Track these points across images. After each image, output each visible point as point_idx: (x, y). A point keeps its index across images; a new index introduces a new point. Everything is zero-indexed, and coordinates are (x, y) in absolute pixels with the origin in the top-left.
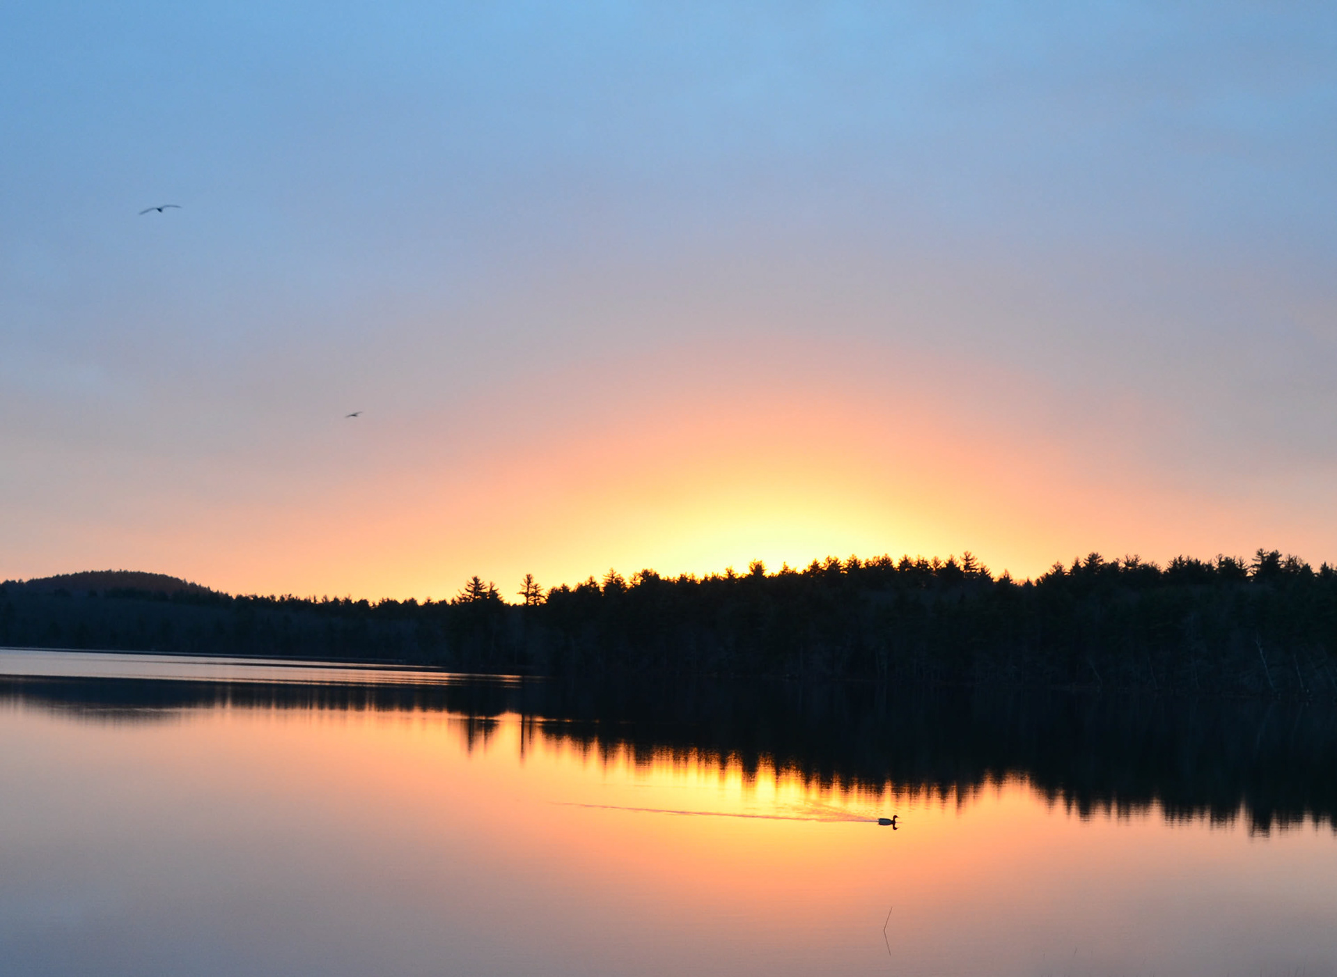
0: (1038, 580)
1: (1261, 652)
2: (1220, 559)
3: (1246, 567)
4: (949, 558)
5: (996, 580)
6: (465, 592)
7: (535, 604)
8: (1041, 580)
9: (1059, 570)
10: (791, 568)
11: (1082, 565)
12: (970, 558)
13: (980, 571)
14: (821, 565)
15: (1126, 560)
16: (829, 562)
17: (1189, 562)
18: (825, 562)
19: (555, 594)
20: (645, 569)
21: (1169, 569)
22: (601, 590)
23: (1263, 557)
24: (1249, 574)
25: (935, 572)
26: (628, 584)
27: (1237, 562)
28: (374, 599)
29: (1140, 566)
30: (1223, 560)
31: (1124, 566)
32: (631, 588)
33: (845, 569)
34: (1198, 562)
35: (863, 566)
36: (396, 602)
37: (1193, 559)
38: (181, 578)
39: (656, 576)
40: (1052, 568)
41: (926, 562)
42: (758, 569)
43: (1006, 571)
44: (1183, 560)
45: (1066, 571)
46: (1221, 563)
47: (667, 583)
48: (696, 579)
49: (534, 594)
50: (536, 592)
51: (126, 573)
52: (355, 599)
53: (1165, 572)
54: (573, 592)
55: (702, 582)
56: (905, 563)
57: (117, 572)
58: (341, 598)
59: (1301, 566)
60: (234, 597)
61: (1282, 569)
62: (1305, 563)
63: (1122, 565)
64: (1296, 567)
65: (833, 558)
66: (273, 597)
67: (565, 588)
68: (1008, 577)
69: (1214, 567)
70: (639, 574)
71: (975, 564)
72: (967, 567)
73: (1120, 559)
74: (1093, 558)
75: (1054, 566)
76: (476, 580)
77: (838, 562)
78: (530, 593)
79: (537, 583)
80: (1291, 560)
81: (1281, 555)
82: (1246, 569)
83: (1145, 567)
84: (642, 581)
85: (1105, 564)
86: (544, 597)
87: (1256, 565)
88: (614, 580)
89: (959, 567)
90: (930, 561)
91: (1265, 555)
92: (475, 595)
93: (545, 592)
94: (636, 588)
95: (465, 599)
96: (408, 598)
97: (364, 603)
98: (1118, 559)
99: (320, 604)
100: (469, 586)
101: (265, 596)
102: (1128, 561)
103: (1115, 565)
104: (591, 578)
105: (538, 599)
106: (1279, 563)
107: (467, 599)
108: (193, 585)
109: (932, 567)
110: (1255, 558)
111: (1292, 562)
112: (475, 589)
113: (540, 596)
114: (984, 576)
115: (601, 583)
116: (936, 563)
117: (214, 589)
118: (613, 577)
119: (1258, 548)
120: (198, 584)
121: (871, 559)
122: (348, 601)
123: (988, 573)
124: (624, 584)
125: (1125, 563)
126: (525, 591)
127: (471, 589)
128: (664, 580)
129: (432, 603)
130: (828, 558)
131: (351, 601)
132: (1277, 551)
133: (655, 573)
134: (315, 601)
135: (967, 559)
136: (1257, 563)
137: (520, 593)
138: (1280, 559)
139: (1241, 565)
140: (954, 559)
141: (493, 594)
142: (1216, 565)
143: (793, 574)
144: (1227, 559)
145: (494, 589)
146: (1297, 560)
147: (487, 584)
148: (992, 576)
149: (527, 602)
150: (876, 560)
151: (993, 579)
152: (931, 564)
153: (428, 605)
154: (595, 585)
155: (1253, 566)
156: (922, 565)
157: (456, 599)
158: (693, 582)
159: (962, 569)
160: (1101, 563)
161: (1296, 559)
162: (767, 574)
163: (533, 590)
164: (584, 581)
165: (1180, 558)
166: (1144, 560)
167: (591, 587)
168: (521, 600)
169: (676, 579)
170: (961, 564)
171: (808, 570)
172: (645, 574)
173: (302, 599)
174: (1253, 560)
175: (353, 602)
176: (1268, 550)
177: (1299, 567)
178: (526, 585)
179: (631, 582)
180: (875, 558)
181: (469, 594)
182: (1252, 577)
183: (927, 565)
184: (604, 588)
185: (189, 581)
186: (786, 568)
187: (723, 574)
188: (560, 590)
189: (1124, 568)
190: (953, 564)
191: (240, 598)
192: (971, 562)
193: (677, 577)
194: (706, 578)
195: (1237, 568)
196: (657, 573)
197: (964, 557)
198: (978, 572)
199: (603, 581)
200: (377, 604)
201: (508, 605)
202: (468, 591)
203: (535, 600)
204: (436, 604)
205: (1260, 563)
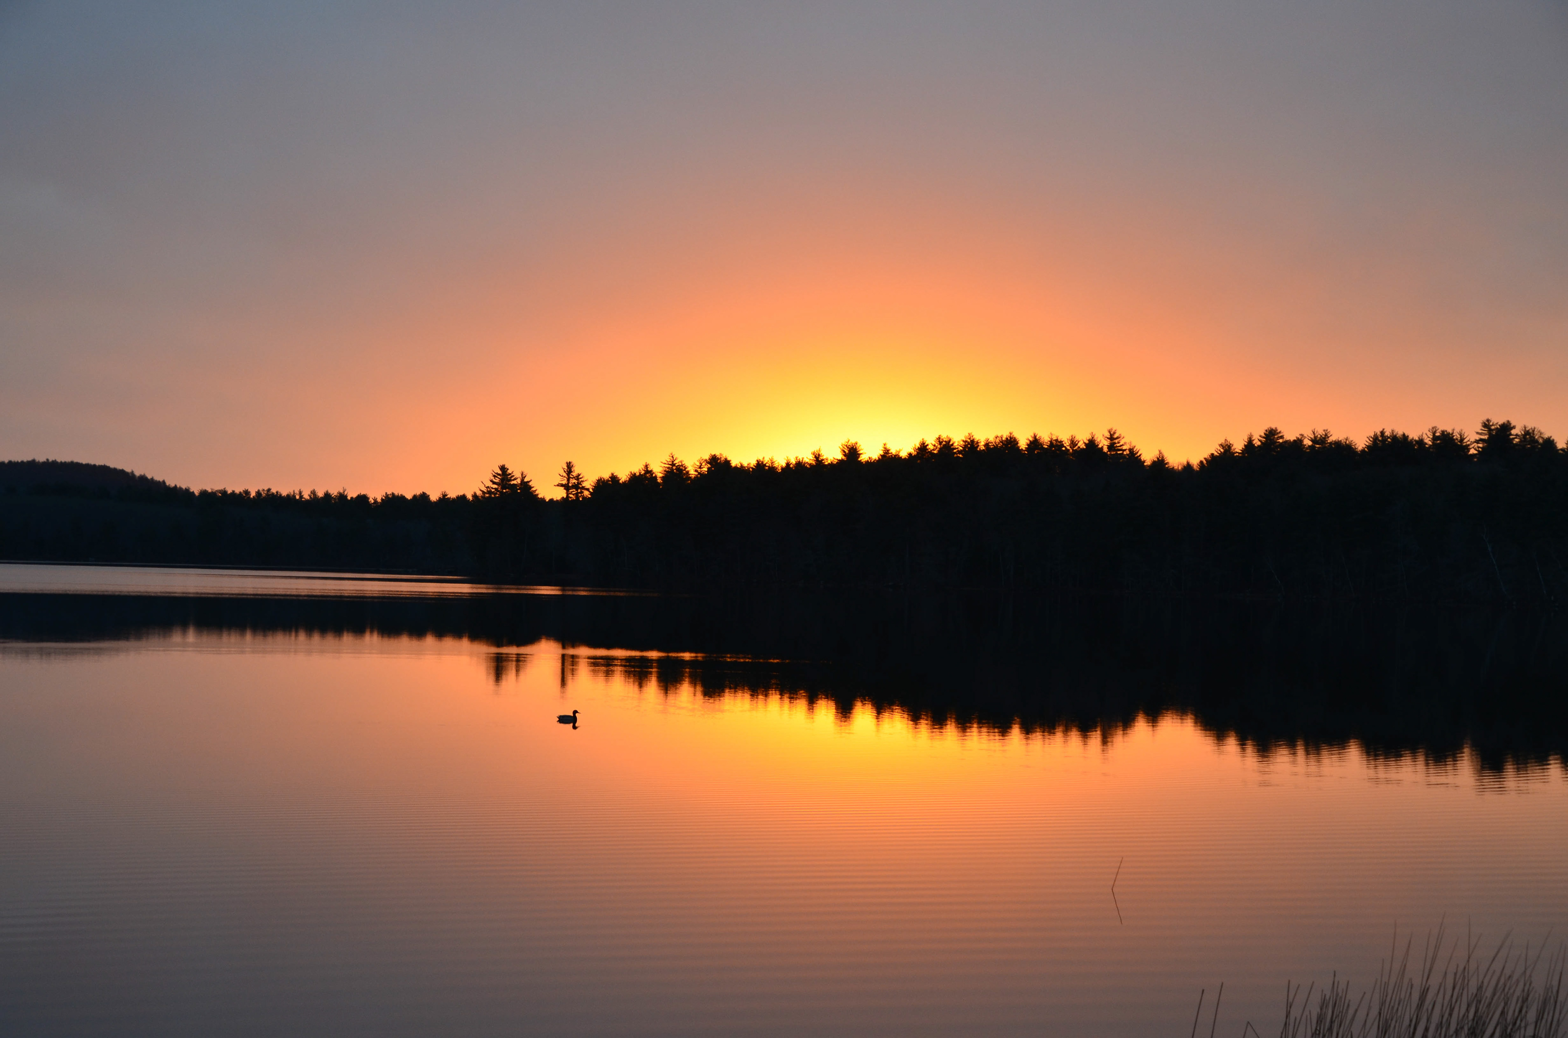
0: (1201, 462)
1: (1490, 549)
2: (1434, 433)
3: (1468, 443)
4: (1090, 437)
5: (1148, 463)
6: (490, 484)
7: (577, 497)
8: (1205, 462)
9: (1227, 448)
10: (893, 451)
11: (1257, 443)
12: (1115, 436)
13: (1128, 452)
14: (930, 447)
15: (1312, 437)
16: (940, 443)
17: (1394, 437)
18: (934, 443)
19: (601, 484)
20: (713, 454)
21: (1368, 447)
22: (659, 480)
23: (1490, 430)
24: (1472, 451)
25: (1072, 454)
26: (692, 473)
27: (1457, 436)
28: (376, 494)
29: (1331, 443)
30: (1438, 434)
31: (1310, 443)
32: (696, 477)
33: (960, 452)
34: (1405, 437)
35: (982, 447)
36: (403, 498)
37: (1399, 432)
38: (128, 470)
39: (727, 462)
40: (1219, 448)
41: (1061, 442)
42: (852, 452)
43: (1160, 452)
44: (1386, 434)
45: (1237, 450)
46: (1435, 438)
47: (741, 471)
48: (776, 465)
49: (576, 486)
50: (579, 483)
51: (54, 463)
52: (352, 494)
53: (1363, 451)
54: (624, 483)
55: (782, 469)
56: (1035, 443)
57: (44, 463)
58: (334, 492)
59: (1541, 441)
60: (197, 493)
61: (1516, 444)
62: (1546, 436)
63: (1307, 442)
64: (1533, 441)
65: (944, 437)
66: (247, 492)
67: (614, 478)
68: (1163, 460)
69: (1426, 444)
70: (706, 460)
71: (1121, 444)
72: (1111, 447)
73: (1306, 435)
74: (1271, 434)
75: (1221, 445)
76: (503, 468)
77: (951, 443)
78: (570, 485)
79: (580, 472)
80: (1527, 433)
81: (1514, 427)
82: (1469, 445)
83: (1338, 444)
84: (708, 468)
85: (1286, 442)
86: (588, 490)
87: (1481, 440)
88: (674, 468)
89: (1102, 447)
90: (1066, 441)
91: (1493, 427)
92: (503, 488)
93: (589, 483)
94: (701, 477)
95: (490, 492)
96: (418, 492)
97: (363, 498)
98: (1302, 435)
99: (307, 501)
100: (495, 476)
101: (237, 491)
102: (1315, 437)
103: (1298, 442)
104: (646, 466)
105: (582, 492)
106: (1511, 437)
107: (493, 493)
108: (143, 478)
109: (1068, 448)
110: (1481, 431)
111: (1528, 435)
112: (502, 480)
113: (583, 488)
114: (1133, 457)
115: (658, 470)
116: (1073, 443)
117: (171, 482)
118: (673, 465)
119: (1484, 419)
120: (149, 477)
121: (992, 439)
122: (342, 497)
123: (1138, 454)
124: (688, 472)
125: (1312, 440)
126: (565, 482)
127: (497, 480)
128: (736, 467)
129: (449, 499)
130: (939, 438)
131: (346, 496)
132: (1508, 421)
133: (726, 459)
134: (301, 497)
135: (1111, 438)
136: (1483, 437)
137: (558, 485)
138: (1513, 432)
139: (1462, 440)
140: (1095, 438)
141: (525, 486)
142: (1428, 441)
143: (896, 458)
144: (1443, 432)
145: (526, 480)
146: (1536, 432)
147: (517, 474)
148: (1143, 458)
149: (567, 496)
150: (998, 440)
151: (1144, 462)
152: (1067, 444)
153: (444, 500)
154: (652, 475)
155: (1477, 442)
156: (1056, 445)
157: (479, 493)
158: (772, 469)
159: (1105, 449)
160: (1281, 441)
161: (1534, 431)
162: (864, 458)
163: (573, 481)
164: (637, 468)
165: (1382, 433)
166: (1336, 435)
167: (646, 477)
168: (559, 494)
169: (752, 466)
170: (1104, 443)
171: (914, 453)
172: (714, 460)
173: (284, 493)
174: (1478, 433)
175: (349, 498)
176: (1498, 420)
177: (1537, 441)
178: (565, 474)
179: (696, 471)
180: (996, 437)
181: (495, 486)
182: (1476, 454)
183: (1063, 446)
184: (662, 478)
185: (137, 473)
186: (887, 451)
187: (808, 458)
188: (608, 480)
189: (1309, 446)
190: (1094, 443)
191: (204, 493)
192: (1116, 441)
193: (753, 463)
194: (788, 464)
195: (1456, 444)
196: (729, 459)
197: (1108, 435)
198: (1125, 453)
199: (661, 469)
200: (379, 500)
201: (543, 500)
202: (494, 483)
203: (577, 494)
204: (454, 499)
205: (1486, 437)
